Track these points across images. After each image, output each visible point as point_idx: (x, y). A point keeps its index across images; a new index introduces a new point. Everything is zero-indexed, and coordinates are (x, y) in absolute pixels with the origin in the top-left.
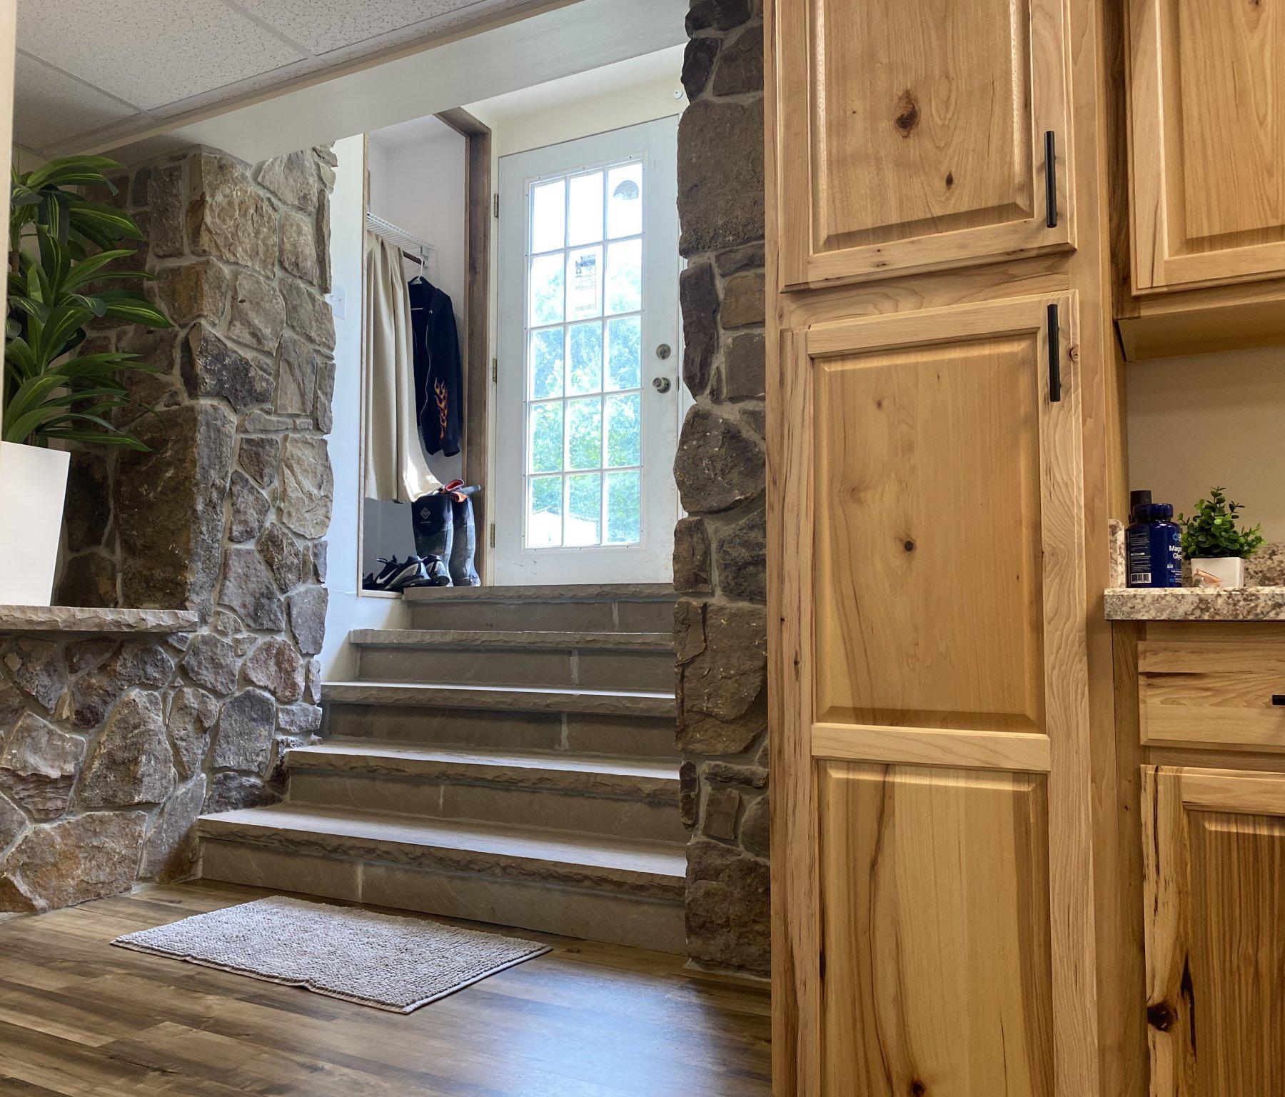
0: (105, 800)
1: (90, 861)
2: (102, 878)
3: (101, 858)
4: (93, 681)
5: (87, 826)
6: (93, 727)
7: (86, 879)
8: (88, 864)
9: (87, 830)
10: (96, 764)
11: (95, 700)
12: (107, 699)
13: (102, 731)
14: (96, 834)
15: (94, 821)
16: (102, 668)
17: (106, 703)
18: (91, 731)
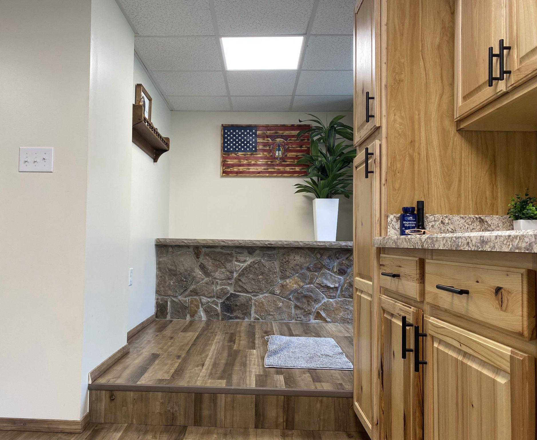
0: (349, 296)
1: (345, 312)
2: (349, 317)
3: (349, 312)
4: (344, 262)
5: (344, 302)
6: (344, 275)
7: (343, 316)
8: (344, 313)
9: (344, 303)
10: (346, 285)
11: (344, 267)
12: (348, 267)
13: (348, 276)
14: (347, 305)
15: (346, 301)
16: (347, 258)
17: (348, 268)
18: (344, 276)
